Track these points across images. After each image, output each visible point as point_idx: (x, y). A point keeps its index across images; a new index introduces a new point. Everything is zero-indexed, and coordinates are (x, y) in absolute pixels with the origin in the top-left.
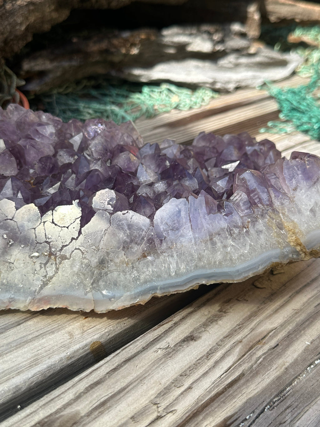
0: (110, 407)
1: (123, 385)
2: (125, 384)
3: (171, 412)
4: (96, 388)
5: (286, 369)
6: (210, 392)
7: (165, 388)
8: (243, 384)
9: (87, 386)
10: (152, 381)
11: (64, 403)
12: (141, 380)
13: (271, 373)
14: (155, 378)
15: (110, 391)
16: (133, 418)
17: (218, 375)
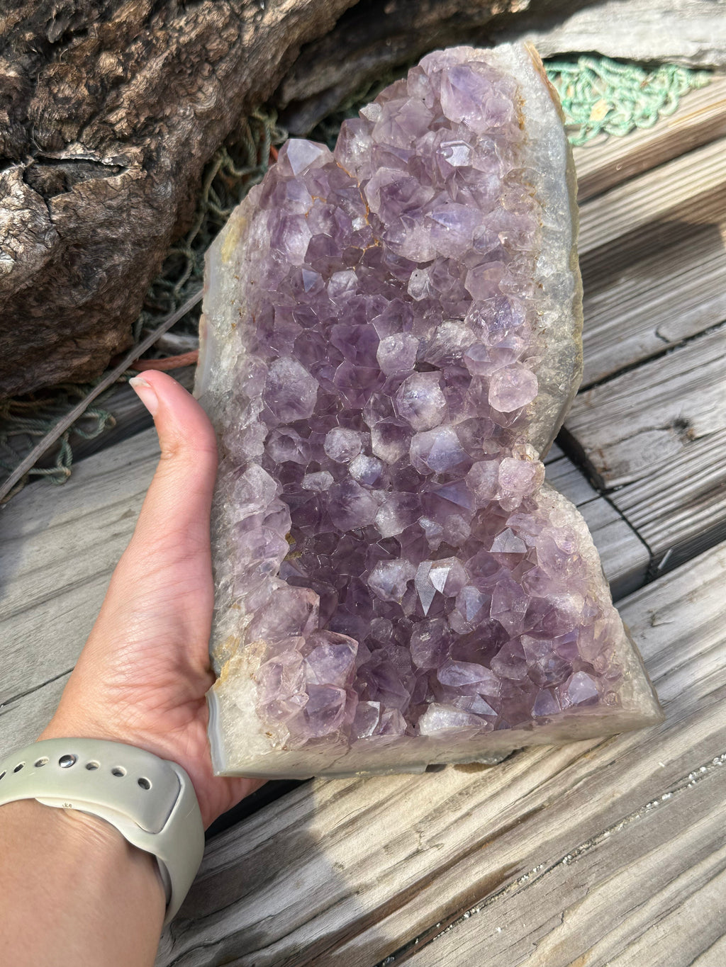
0: (361, 827)
1: (382, 797)
2: (385, 796)
3: (437, 846)
4: (347, 797)
5: (614, 804)
6: (494, 824)
7: (435, 811)
8: (543, 820)
9: (336, 791)
10: (420, 797)
11: (304, 813)
12: (406, 794)
13: (589, 806)
14: (425, 793)
15: (363, 804)
16: (386, 847)
17: (512, 800)
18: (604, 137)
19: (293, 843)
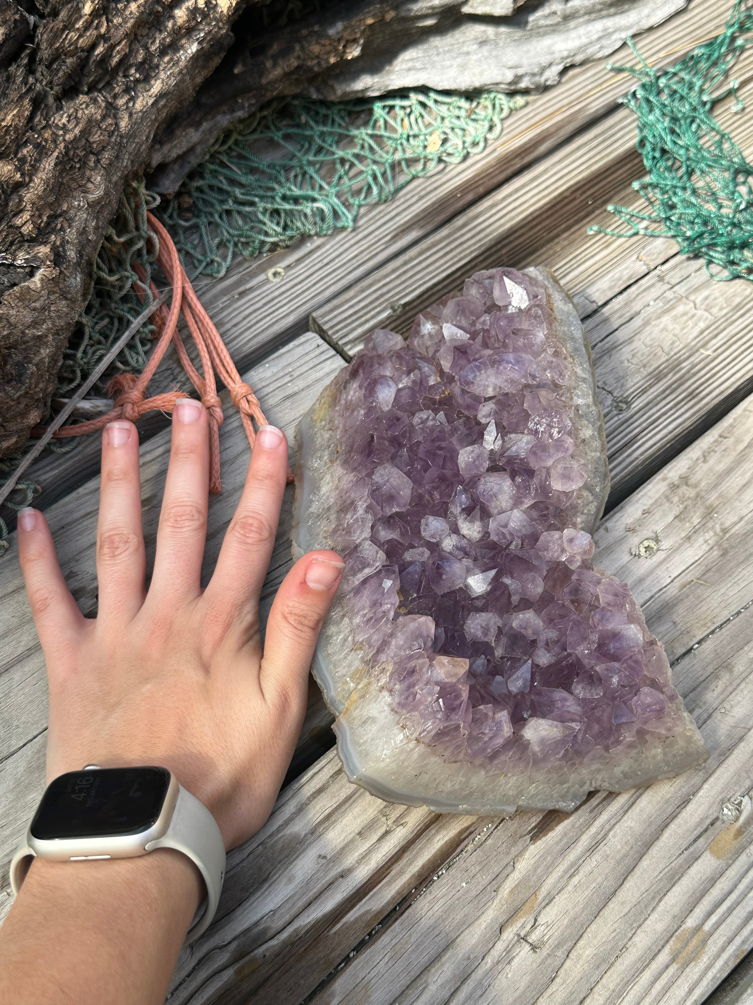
0: (335, 821)
1: (349, 792)
3: (402, 824)
4: (319, 797)
9: (309, 794)
11: (285, 818)
15: (334, 800)
16: (360, 834)
18: (442, 166)
19: (280, 845)
